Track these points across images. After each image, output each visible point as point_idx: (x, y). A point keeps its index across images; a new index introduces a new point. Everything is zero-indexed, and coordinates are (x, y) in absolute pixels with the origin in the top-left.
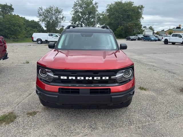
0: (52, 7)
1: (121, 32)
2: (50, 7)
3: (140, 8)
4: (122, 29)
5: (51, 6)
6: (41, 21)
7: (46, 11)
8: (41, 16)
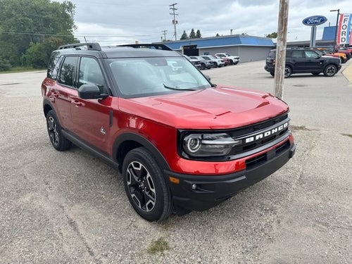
1: (39, 55)
3: (68, 8)
4: (40, 49)
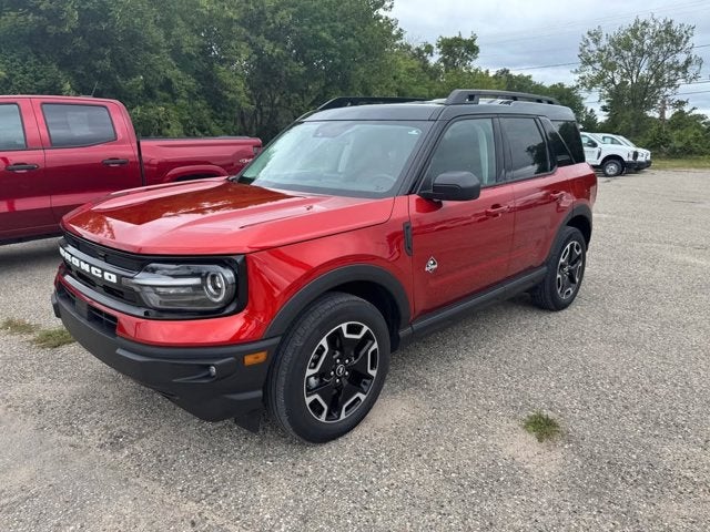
0: (644, 24)
2: (637, 22)
5: (642, 21)
6: (584, 84)
7: (612, 42)
8: (590, 67)
